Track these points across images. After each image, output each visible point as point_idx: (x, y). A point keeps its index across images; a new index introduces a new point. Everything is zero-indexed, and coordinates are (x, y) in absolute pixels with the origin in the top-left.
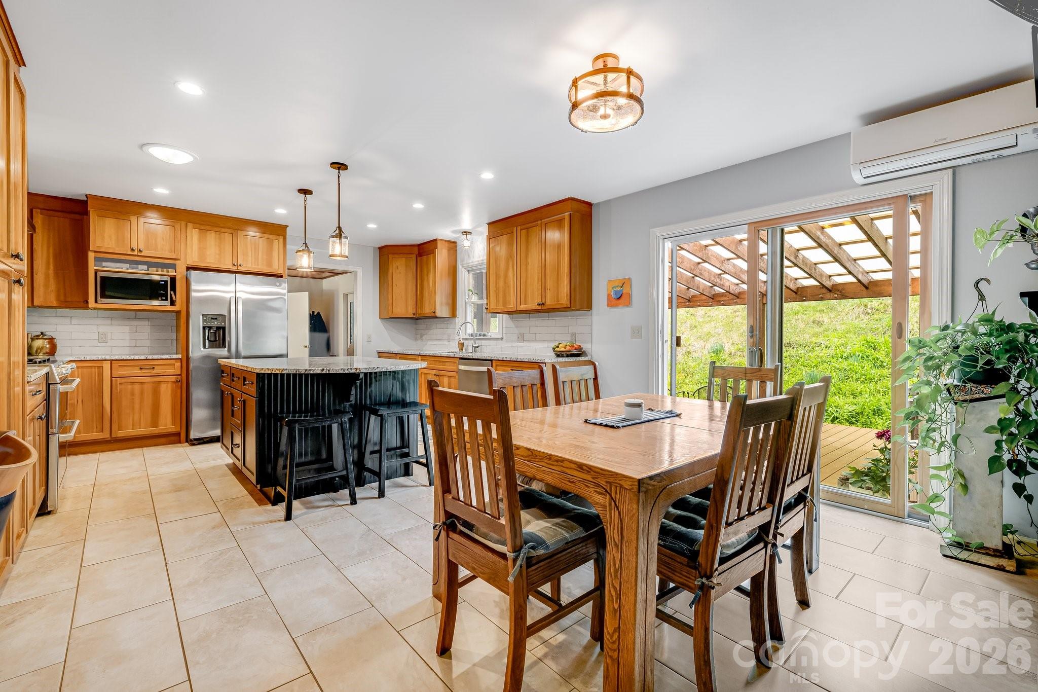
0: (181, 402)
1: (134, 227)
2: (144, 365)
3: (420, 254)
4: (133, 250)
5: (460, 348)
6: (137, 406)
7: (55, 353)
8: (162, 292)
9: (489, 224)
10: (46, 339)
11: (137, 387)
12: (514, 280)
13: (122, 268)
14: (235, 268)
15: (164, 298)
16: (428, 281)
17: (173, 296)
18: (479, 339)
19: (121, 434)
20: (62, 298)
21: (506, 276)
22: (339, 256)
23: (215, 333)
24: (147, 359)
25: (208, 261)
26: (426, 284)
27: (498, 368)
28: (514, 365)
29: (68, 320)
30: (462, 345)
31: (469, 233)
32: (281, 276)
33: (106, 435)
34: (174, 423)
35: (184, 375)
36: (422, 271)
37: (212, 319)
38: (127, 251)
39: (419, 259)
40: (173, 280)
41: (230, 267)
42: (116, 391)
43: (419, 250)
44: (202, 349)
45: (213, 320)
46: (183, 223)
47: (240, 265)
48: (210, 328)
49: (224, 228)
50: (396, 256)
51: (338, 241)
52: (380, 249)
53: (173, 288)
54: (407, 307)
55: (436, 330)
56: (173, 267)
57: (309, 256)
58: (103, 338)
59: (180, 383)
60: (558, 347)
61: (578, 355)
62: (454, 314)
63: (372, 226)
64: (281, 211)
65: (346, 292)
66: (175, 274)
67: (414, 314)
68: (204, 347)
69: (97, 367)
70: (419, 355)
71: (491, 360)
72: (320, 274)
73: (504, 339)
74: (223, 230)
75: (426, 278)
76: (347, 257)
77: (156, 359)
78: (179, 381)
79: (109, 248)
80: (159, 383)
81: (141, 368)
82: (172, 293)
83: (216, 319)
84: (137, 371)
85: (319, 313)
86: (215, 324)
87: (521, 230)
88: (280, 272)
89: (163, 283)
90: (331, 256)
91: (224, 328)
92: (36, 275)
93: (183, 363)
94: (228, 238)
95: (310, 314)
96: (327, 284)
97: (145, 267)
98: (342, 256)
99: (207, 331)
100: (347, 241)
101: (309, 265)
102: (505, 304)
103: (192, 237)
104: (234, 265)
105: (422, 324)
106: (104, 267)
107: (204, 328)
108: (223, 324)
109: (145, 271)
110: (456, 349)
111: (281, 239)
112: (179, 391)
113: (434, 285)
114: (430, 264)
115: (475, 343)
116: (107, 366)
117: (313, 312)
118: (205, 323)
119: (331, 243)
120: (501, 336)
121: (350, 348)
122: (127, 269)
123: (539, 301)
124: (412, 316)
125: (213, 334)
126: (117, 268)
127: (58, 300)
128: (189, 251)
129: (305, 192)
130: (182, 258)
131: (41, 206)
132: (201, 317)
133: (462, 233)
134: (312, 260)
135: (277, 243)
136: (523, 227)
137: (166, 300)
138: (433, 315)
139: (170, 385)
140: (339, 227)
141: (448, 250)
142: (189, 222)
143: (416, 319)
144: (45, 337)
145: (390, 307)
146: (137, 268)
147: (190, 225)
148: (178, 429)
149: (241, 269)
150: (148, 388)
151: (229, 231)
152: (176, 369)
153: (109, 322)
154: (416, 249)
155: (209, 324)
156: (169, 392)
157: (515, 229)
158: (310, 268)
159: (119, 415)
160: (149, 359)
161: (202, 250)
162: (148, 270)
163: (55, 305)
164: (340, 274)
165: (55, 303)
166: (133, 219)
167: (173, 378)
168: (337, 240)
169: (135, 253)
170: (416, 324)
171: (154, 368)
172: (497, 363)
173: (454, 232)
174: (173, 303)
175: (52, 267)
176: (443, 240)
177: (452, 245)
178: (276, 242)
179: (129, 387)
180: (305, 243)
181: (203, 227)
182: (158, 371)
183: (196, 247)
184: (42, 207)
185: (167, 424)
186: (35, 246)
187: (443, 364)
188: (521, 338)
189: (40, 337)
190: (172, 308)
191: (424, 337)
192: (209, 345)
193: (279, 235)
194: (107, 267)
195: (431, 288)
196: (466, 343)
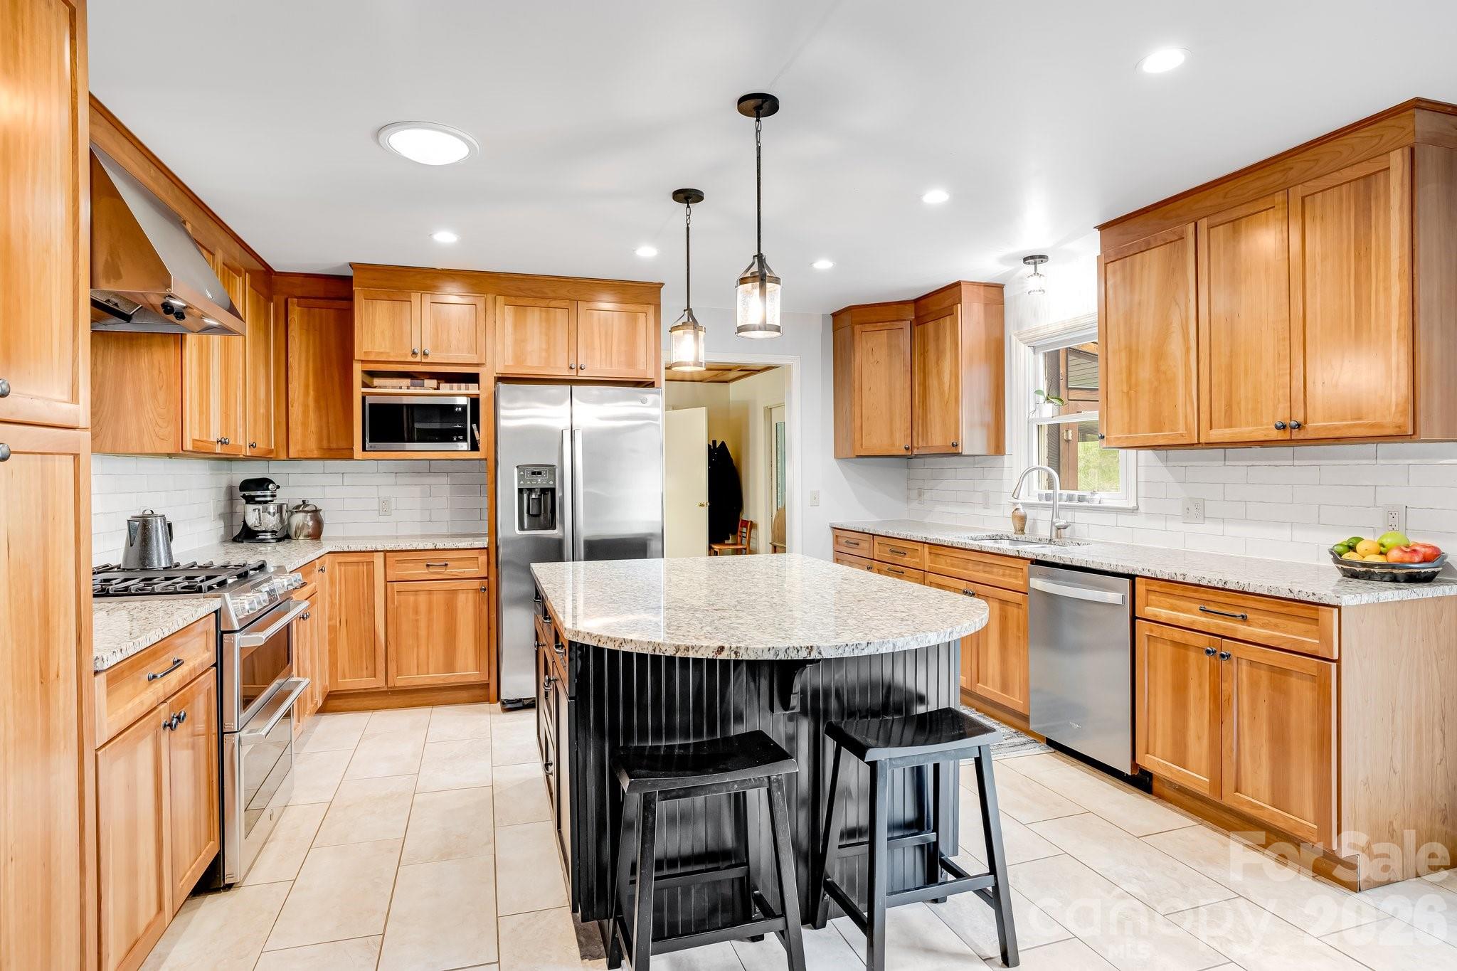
0: (489, 628)
1: (416, 312)
2: (434, 558)
3: (919, 320)
4: (414, 353)
5: (1019, 527)
6: (423, 633)
7: (321, 533)
8: (458, 426)
9: (1102, 228)
10: (307, 512)
11: (423, 598)
12: (1187, 365)
13: (401, 388)
14: (572, 375)
15: (461, 437)
16: (939, 374)
17: (476, 432)
18: (1067, 507)
19: (401, 681)
20: (325, 444)
21: (1160, 355)
22: (760, 329)
23: (539, 500)
24: (436, 550)
25: (529, 364)
26: (933, 382)
27: (1152, 597)
28: (1211, 597)
29: (338, 479)
30: (1023, 519)
31: (1043, 258)
32: (652, 384)
33: (378, 683)
34: (478, 668)
35: (492, 579)
36: (924, 353)
37: (533, 473)
38: (406, 355)
39: (917, 330)
40: (475, 402)
41: (564, 372)
42: (392, 606)
43: (917, 310)
44: (518, 532)
45: (534, 477)
46: (490, 297)
47: (581, 368)
48: (531, 490)
49: (555, 299)
50: (868, 327)
51: (757, 291)
52: (834, 315)
53: (475, 419)
54: (891, 433)
55: (953, 480)
56: (473, 378)
57: (696, 337)
58: (385, 508)
59: (486, 592)
60: (1352, 548)
61: (1428, 579)
62: (998, 447)
63: (823, 264)
64: (647, 252)
65: (769, 404)
66: (477, 392)
67: (907, 449)
68: (521, 527)
69: (365, 563)
70: (925, 543)
71: (1132, 577)
72: (721, 375)
73: (1142, 509)
74: (553, 303)
75: (934, 371)
76: (778, 329)
77: (450, 550)
78: (485, 590)
79: (382, 353)
80: (454, 592)
81: (428, 566)
82: (474, 426)
83: (540, 473)
84: (421, 571)
85: (723, 444)
86: (540, 482)
87: (1209, 228)
88: (650, 375)
89: (460, 409)
90: (741, 329)
91: (553, 491)
92: (292, 406)
93: (490, 556)
94: (560, 315)
95: (709, 446)
96: (737, 391)
97: (434, 383)
98: (765, 327)
99: (525, 496)
100: (778, 287)
101: (697, 358)
102: (1157, 425)
103: (504, 320)
104: (571, 368)
105: (922, 469)
106: (375, 387)
107: (521, 491)
108: (551, 482)
109: (435, 389)
110: (1009, 528)
111: (651, 309)
112: (485, 607)
113: (953, 382)
114: (945, 338)
115: (1058, 517)
116: (379, 560)
117: (714, 442)
118: (522, 482)
119: (740, 296)
120: (1132, 504)
121: (777, 516)
122: (408, 388)
123: (1282, 416)
124: (904, 452)
125: (536, 501)
126: (393, 387)
127: (320, 448)
128: (499, 347)
129: (688, 196)
130: (489, 362)
131: (299, 292)
132: (516, 470)
133: (1025, 259)
134: (702, 344)
135: (644, 322)
136: (1218, 219)
137: (465, 440)
138: (953, 450)
139: (471, 596)
140: (760, 257)
141: (986, 305)
142: (500, 295)
143: (908, 457)
144: (306, 509)
145: (858, 436)
146: (422, 386)
147: (500, 299)
148: (484, 678)
149: (583, 375)
150: (438, 599)
151: (563, 304)
152: (478, 567)
153: (391, 479)
154: (912, 307)
155: (528, 485)
156: (470, 609)
157: (1191, 227)
158: (697, 364)
159: (398, 645)
160: (439, 550)
161: (520, 342)
162: (438, 388)
163: (315, 457)
164: (759, 371)
165: (316, 452)
166: (415, 297)
167: (476, 584)
168: (753, 288)
169: (418, 359)
170: (908, 467)
171: (446, 565)
172: (1150, 585)
173: (1006, 260)
174: (475, 447)
175: (312, 393)
176: (973, 283)
177: (995, 292)
178: (642, 317)
179: (412, 598)
180: (689, 309)
181: (520, 302)
182: (453, 570)
183: (509, 340)
184: (300, 294)
185: (468, 669)
186: (290, 360)
187: (988, 569)
188: (1197, 511)
189: (301, 509)
190: (475, 455)
191: (927, 496)
192: (529, 522)
193: (649, 304)
194: (380, 387)
195: (947, 391)
196: (1030, 514)
